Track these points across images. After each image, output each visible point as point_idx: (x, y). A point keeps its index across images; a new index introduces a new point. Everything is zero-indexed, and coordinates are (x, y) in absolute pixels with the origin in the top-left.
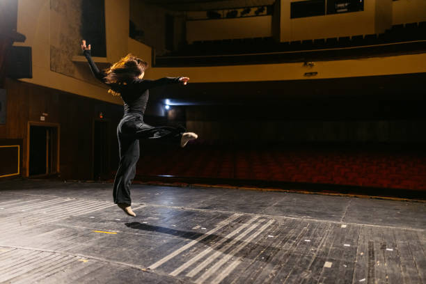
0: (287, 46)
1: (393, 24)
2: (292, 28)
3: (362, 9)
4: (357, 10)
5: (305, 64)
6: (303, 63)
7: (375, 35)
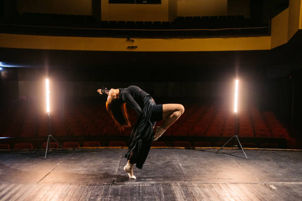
0: (106, 24)
1: (178, 16)
2: (109, 11)
3: (160, 3)
4: (157, 3)
5: (128, 40)
6: (126, 39)
7: (169, 22)
